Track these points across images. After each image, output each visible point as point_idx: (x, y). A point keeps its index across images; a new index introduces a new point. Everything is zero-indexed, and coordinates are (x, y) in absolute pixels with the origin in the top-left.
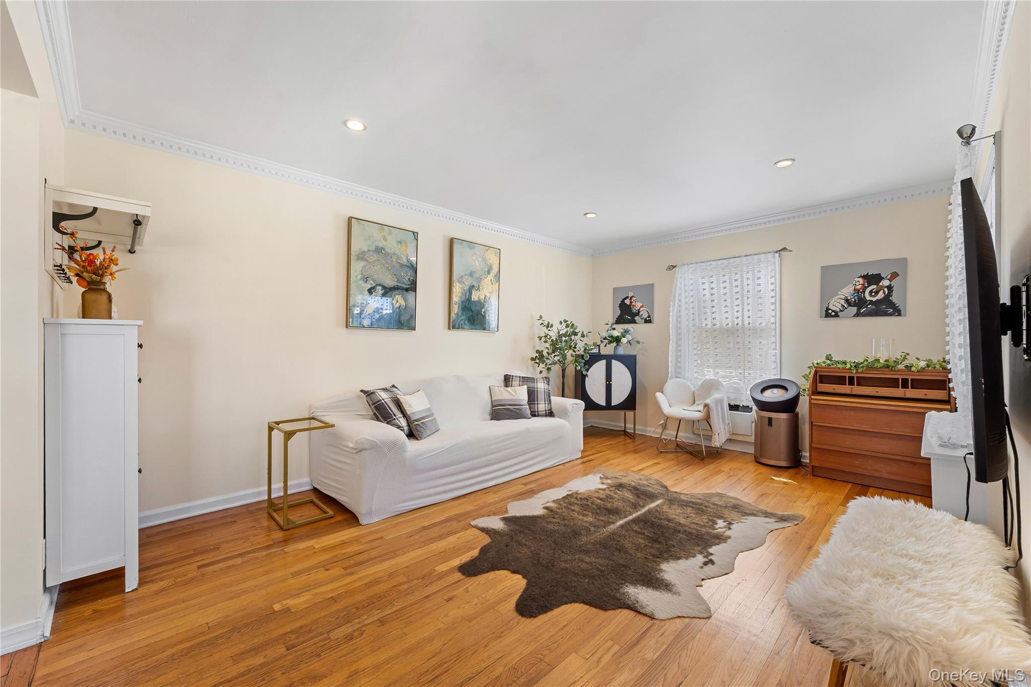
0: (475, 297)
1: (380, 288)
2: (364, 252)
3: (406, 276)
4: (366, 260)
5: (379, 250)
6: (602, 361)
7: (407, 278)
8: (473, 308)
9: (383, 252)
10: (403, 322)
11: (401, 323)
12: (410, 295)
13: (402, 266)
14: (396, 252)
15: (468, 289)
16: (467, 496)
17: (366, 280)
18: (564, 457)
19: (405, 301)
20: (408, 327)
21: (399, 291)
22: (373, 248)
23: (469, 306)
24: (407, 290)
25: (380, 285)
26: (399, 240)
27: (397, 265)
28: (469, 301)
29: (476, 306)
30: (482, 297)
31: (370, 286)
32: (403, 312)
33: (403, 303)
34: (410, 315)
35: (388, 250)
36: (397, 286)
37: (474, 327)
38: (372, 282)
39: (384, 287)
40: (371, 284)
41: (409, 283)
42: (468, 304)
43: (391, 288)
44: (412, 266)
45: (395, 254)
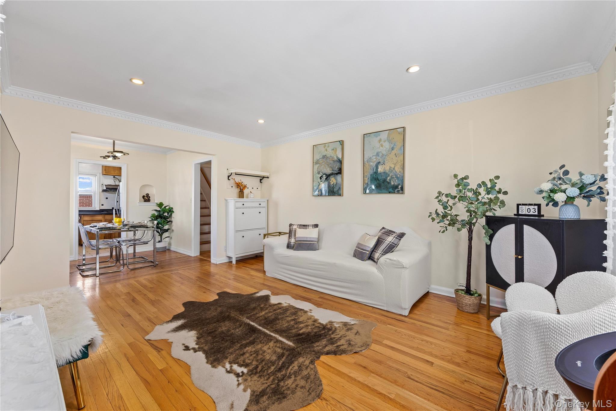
0: (380, 169)
1: (325, 175)
2: (318, 160)
3: (336, 167)
4: (319, 163)
5: (324, 157)
6: (511, 225)
7: (337, 168)
8: (380, 178)
9: (326, 157)
10: (335, 192)
11: (334, 192)
12: (339, 177)
13: (334, 161)
14: (331, 155)
15: (375, 165)
16: (298, 287)
17: (319, 173)
18: (381, 304)
19: (336, 180)
20: (338, 194)
21: (333, 175)
22: (321, 157)
23: (376, 177)
24: (337, 174)
25: (324, 174)
26: (332, 148)
27: (332, 162)
28: (376, 173)
29: (382, 176)
30: (387, 168)
31: (320, 176)
32: (335, 186)
33: (335, 182)
34: (338, 188)
35: (328, 156)
36: (332, 173)
37: (380, 192)
38: (321, 173)
39: (326, 175)
40: (321, 175)
41: (338, 170)
42: (376, 175)
43: (329, 174)
44: (339, 160)
45: (331, 156)
